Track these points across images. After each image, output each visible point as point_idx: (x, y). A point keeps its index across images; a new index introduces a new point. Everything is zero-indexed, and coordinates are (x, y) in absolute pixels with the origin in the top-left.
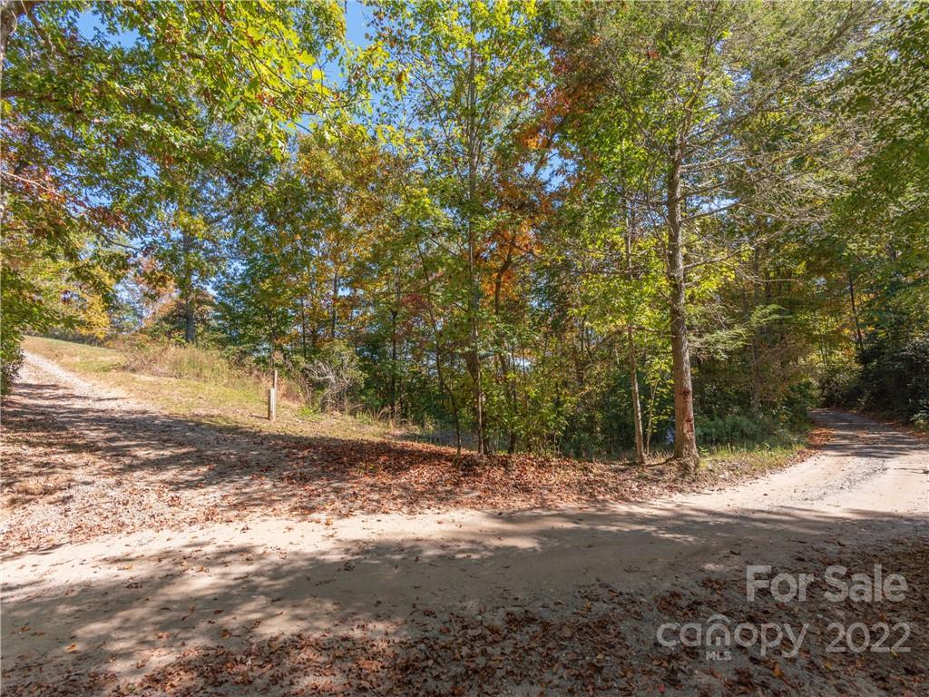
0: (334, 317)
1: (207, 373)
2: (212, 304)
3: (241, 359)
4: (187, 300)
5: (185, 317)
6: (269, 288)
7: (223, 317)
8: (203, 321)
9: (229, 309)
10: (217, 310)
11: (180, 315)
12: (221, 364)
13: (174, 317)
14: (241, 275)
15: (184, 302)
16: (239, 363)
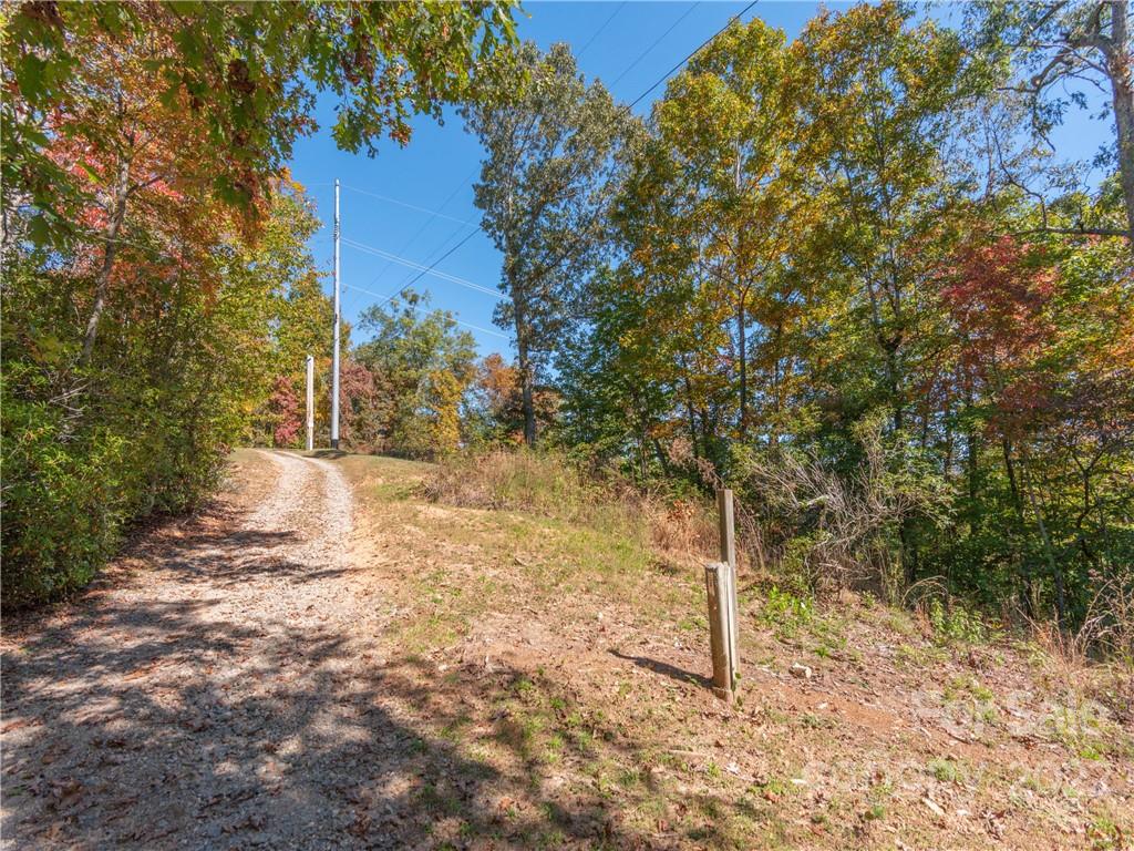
0: (743, 380)
1: (543, 495)
2: (555, 390)
3: (598, 465)
4: (524, 387)
5: (523, 412)
6: (632, 344)
7: (571, 407)
8: (547, 416)
9: (579, 395)
10: (562, 396)
11: (515, 410)
12: (566, 478)
13: (509, 413)
14: (590, 338)
15: (521, 390)
16: (598, 474)
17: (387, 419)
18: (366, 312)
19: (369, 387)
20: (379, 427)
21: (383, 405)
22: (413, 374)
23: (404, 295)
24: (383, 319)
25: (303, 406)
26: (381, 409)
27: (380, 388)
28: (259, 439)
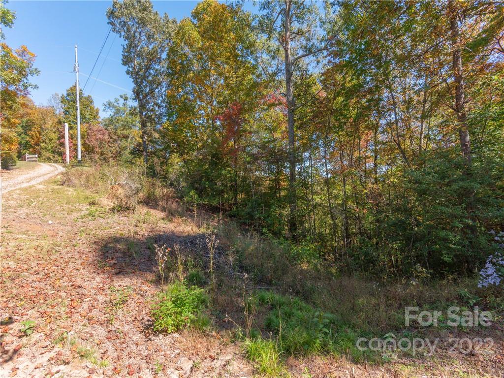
17: (115, 151)
18: (106, 104)
19: (106, 137)
20: (111, 155)
21: (112, 145)
22: (126, 132)
23: (121, 97)
24: (114, 107)
25: (76, 145)
26: (111, 147)
27: (111, 138)
28: (55, 159)
